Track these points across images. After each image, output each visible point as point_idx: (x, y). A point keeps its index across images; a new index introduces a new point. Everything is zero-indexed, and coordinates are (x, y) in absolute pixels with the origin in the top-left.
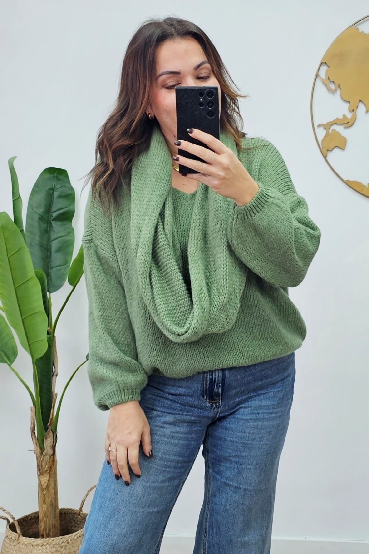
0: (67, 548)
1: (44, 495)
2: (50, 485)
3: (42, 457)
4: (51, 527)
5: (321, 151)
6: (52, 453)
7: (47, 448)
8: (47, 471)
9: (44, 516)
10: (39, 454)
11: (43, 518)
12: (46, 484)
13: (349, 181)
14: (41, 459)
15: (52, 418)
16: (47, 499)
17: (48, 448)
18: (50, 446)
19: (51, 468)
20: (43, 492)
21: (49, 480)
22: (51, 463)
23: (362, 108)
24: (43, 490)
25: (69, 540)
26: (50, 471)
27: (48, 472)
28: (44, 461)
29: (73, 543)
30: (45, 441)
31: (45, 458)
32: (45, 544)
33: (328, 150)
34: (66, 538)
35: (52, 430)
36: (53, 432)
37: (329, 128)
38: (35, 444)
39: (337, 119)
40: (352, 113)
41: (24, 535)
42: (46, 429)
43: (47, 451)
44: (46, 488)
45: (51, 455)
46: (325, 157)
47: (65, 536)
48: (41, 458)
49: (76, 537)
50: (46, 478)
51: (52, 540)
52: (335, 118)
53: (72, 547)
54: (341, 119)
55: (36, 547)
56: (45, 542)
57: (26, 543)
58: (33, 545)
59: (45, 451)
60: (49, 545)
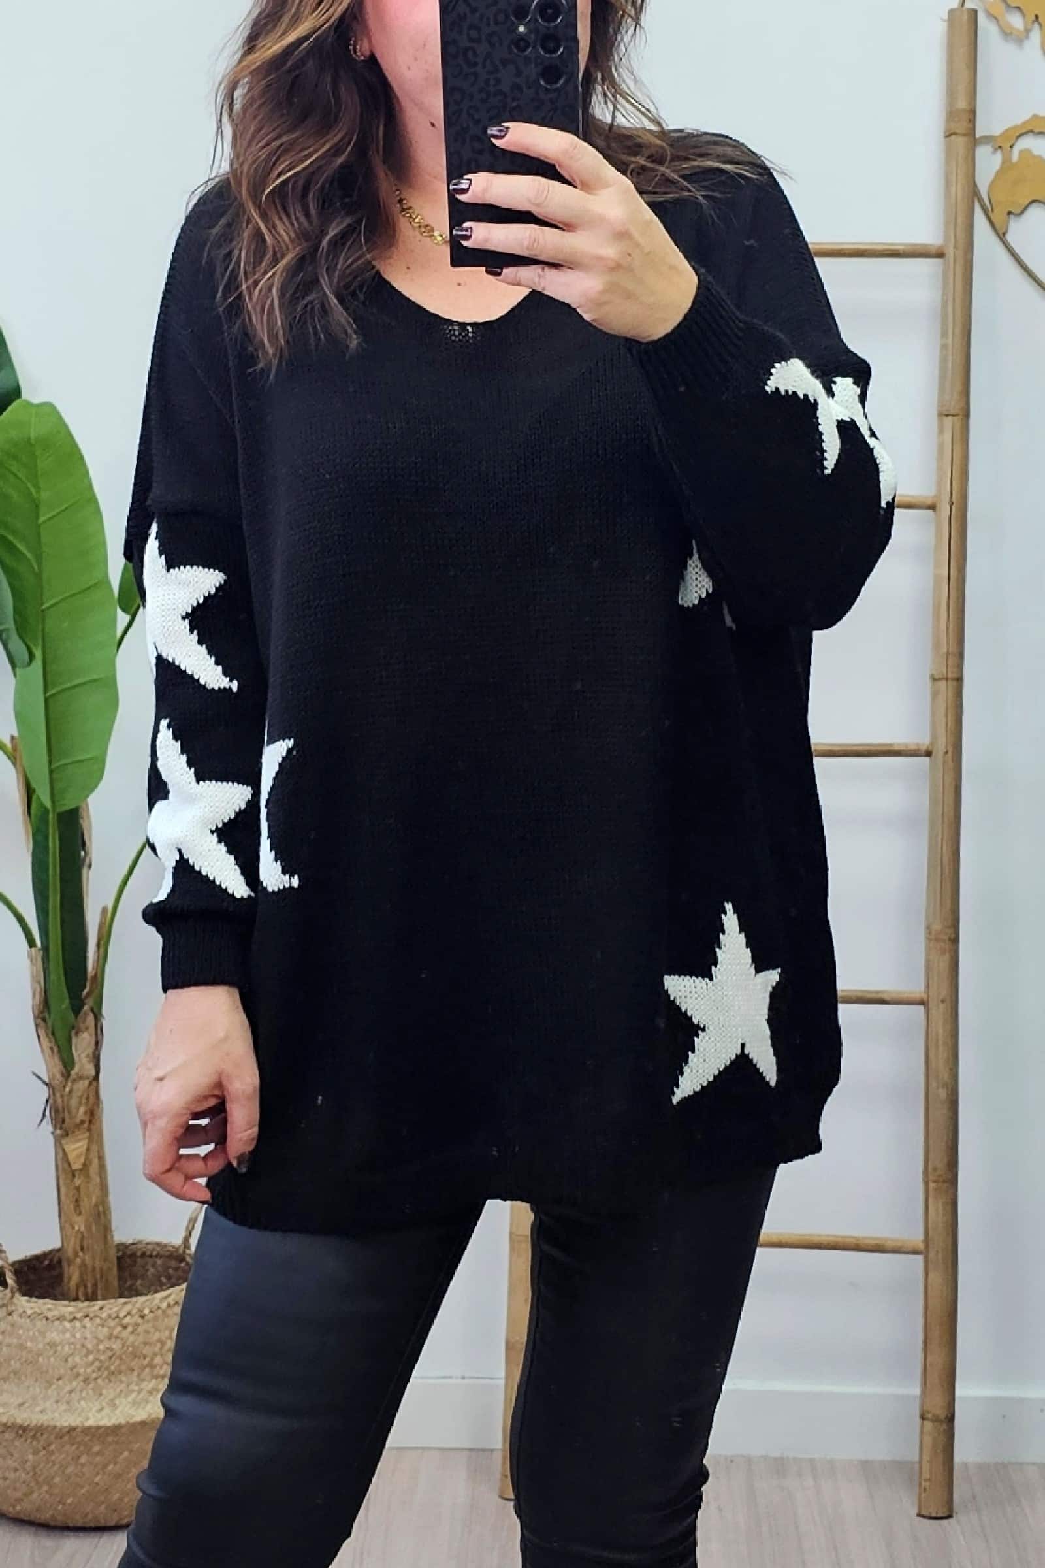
0: (140, 1329)
1: (78, 1189)
2: (91, 1163)
3: (69, 1084)
4: (98, 1276)
6: (93, 1073)
7: (80, 1060)
8: (82, 1122)
9: (78, 1248)
10: (59, 1076)
11: (76, 1255)
12: (82, 1160)
14: (67, 1089)
15: (95, 977)
16: (86, 1199)
17: (85, 1060)
18: (88, 1056)
19: (90, 1115)
20: (72, 1181)
21: (88, 1149)
22: (92, 1100)
24: (74, 1176)
25: (146, 1311)
26: (90, 1122)
27: (86, 1125)
28: (76, 1094)
29: (156, 1319)
30: (74, 1041)
31: (76, 1087)
32: (79, 1315)
34: (138, 1305)
35: (92, 1010)
36: (94, 1016)
38: (48, 1051)
41: (24, 1295)
42: (77, 1007)
43: (80, 1070)
44: (81, 1170)
45: (91, 1078)
47: (134, 1299)
48: (64, 1087)
49: (164, 1305)
50: (82, 1143)
51: (96, 1308)
53: (152, 1330)
55: (57, 1323)
56: (80, 1310)
57: (29, 1312)
58: (49, 1316)
59: (76, 1069)
60: (91, 1319)
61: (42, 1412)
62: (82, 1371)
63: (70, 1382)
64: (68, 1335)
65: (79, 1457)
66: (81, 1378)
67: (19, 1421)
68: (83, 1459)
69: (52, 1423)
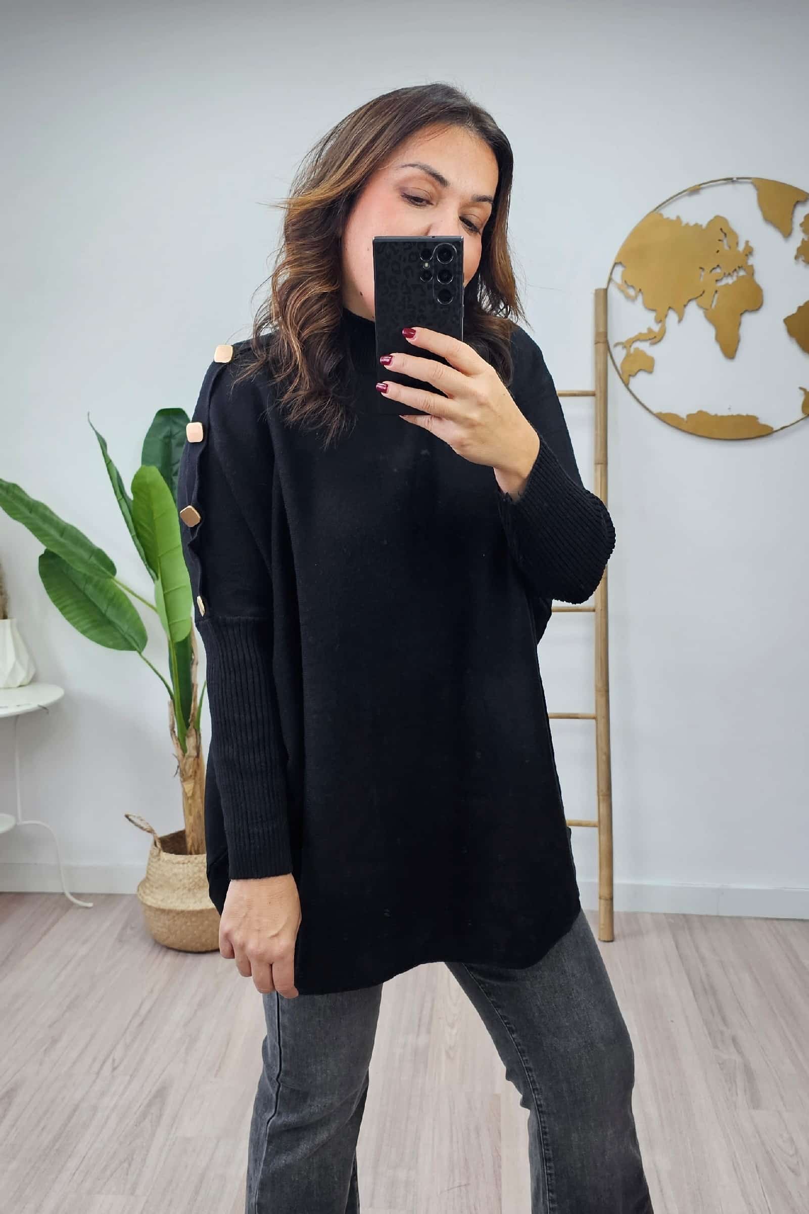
1: (190, 804)
2: (196, 793)
5: (621, 378)
6: (195, 754)
8: (191, 776)
10: (181, 756)
12: (191, 793)
13: (661, 413)
14: (184, 761)
15: (194, 713)
16: (193, 809)
17: (191, 748)
18: (193, 747)
19: (196, 772)
20: (188, 801)
21: (194, 788)
22: (195, 766)
23: (672, 317)
24: (188, 799)
27: (193, 777)
28: (187, 764)
30: (186, 740)
31: (188, 761)
32: (186, 861)
33: (630, 376)
35: (194, 727)
36: (196, 730)
37: (630, 346)
38: (176, 745)
39: (640, 334)
40: (660, 325)
41: (165, 852)
42: (188, 725)
43: (190, 753)
44: (190, 797)
45: (195, 757)
46: (627, 385)
48: (182, 760)
50: (189, 785)
52: (636, 334)
54: (644, 334)
55: (177, 865)
56: (186, 859)
57: (166, 859)
58: (174, 861)
59: (188, 752)
60: (192, 863)
61: (171, 903)
62: (187, 886)
63: (183, 889)
64: (181, 870)
65: (187, 923)
66: (187, 889)
67: (161, 907)
68: (189, 924)
69: (174, 908)
